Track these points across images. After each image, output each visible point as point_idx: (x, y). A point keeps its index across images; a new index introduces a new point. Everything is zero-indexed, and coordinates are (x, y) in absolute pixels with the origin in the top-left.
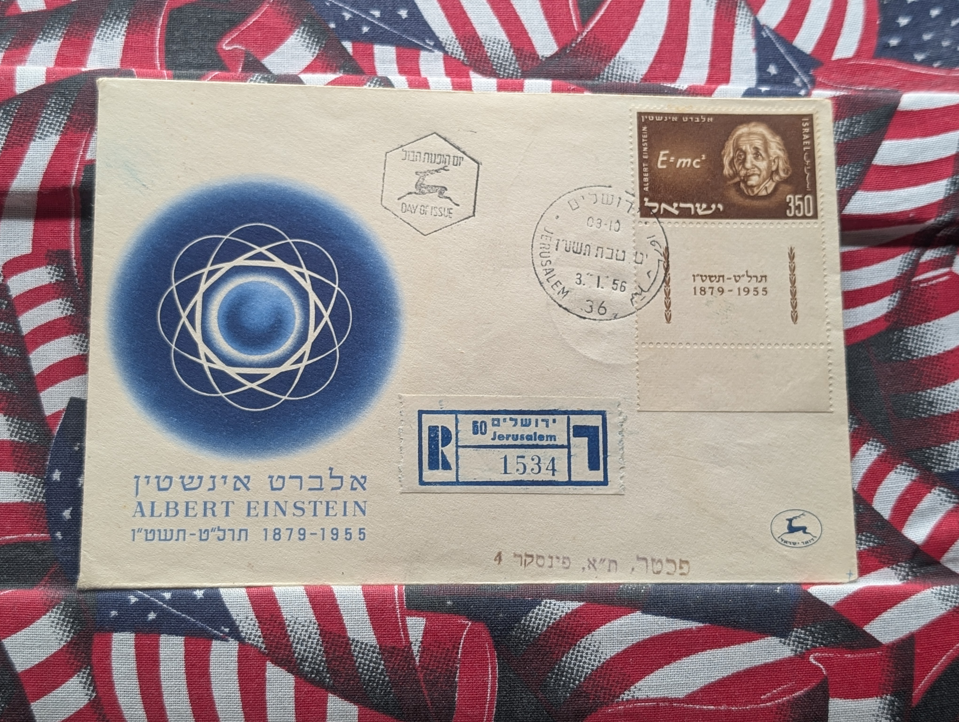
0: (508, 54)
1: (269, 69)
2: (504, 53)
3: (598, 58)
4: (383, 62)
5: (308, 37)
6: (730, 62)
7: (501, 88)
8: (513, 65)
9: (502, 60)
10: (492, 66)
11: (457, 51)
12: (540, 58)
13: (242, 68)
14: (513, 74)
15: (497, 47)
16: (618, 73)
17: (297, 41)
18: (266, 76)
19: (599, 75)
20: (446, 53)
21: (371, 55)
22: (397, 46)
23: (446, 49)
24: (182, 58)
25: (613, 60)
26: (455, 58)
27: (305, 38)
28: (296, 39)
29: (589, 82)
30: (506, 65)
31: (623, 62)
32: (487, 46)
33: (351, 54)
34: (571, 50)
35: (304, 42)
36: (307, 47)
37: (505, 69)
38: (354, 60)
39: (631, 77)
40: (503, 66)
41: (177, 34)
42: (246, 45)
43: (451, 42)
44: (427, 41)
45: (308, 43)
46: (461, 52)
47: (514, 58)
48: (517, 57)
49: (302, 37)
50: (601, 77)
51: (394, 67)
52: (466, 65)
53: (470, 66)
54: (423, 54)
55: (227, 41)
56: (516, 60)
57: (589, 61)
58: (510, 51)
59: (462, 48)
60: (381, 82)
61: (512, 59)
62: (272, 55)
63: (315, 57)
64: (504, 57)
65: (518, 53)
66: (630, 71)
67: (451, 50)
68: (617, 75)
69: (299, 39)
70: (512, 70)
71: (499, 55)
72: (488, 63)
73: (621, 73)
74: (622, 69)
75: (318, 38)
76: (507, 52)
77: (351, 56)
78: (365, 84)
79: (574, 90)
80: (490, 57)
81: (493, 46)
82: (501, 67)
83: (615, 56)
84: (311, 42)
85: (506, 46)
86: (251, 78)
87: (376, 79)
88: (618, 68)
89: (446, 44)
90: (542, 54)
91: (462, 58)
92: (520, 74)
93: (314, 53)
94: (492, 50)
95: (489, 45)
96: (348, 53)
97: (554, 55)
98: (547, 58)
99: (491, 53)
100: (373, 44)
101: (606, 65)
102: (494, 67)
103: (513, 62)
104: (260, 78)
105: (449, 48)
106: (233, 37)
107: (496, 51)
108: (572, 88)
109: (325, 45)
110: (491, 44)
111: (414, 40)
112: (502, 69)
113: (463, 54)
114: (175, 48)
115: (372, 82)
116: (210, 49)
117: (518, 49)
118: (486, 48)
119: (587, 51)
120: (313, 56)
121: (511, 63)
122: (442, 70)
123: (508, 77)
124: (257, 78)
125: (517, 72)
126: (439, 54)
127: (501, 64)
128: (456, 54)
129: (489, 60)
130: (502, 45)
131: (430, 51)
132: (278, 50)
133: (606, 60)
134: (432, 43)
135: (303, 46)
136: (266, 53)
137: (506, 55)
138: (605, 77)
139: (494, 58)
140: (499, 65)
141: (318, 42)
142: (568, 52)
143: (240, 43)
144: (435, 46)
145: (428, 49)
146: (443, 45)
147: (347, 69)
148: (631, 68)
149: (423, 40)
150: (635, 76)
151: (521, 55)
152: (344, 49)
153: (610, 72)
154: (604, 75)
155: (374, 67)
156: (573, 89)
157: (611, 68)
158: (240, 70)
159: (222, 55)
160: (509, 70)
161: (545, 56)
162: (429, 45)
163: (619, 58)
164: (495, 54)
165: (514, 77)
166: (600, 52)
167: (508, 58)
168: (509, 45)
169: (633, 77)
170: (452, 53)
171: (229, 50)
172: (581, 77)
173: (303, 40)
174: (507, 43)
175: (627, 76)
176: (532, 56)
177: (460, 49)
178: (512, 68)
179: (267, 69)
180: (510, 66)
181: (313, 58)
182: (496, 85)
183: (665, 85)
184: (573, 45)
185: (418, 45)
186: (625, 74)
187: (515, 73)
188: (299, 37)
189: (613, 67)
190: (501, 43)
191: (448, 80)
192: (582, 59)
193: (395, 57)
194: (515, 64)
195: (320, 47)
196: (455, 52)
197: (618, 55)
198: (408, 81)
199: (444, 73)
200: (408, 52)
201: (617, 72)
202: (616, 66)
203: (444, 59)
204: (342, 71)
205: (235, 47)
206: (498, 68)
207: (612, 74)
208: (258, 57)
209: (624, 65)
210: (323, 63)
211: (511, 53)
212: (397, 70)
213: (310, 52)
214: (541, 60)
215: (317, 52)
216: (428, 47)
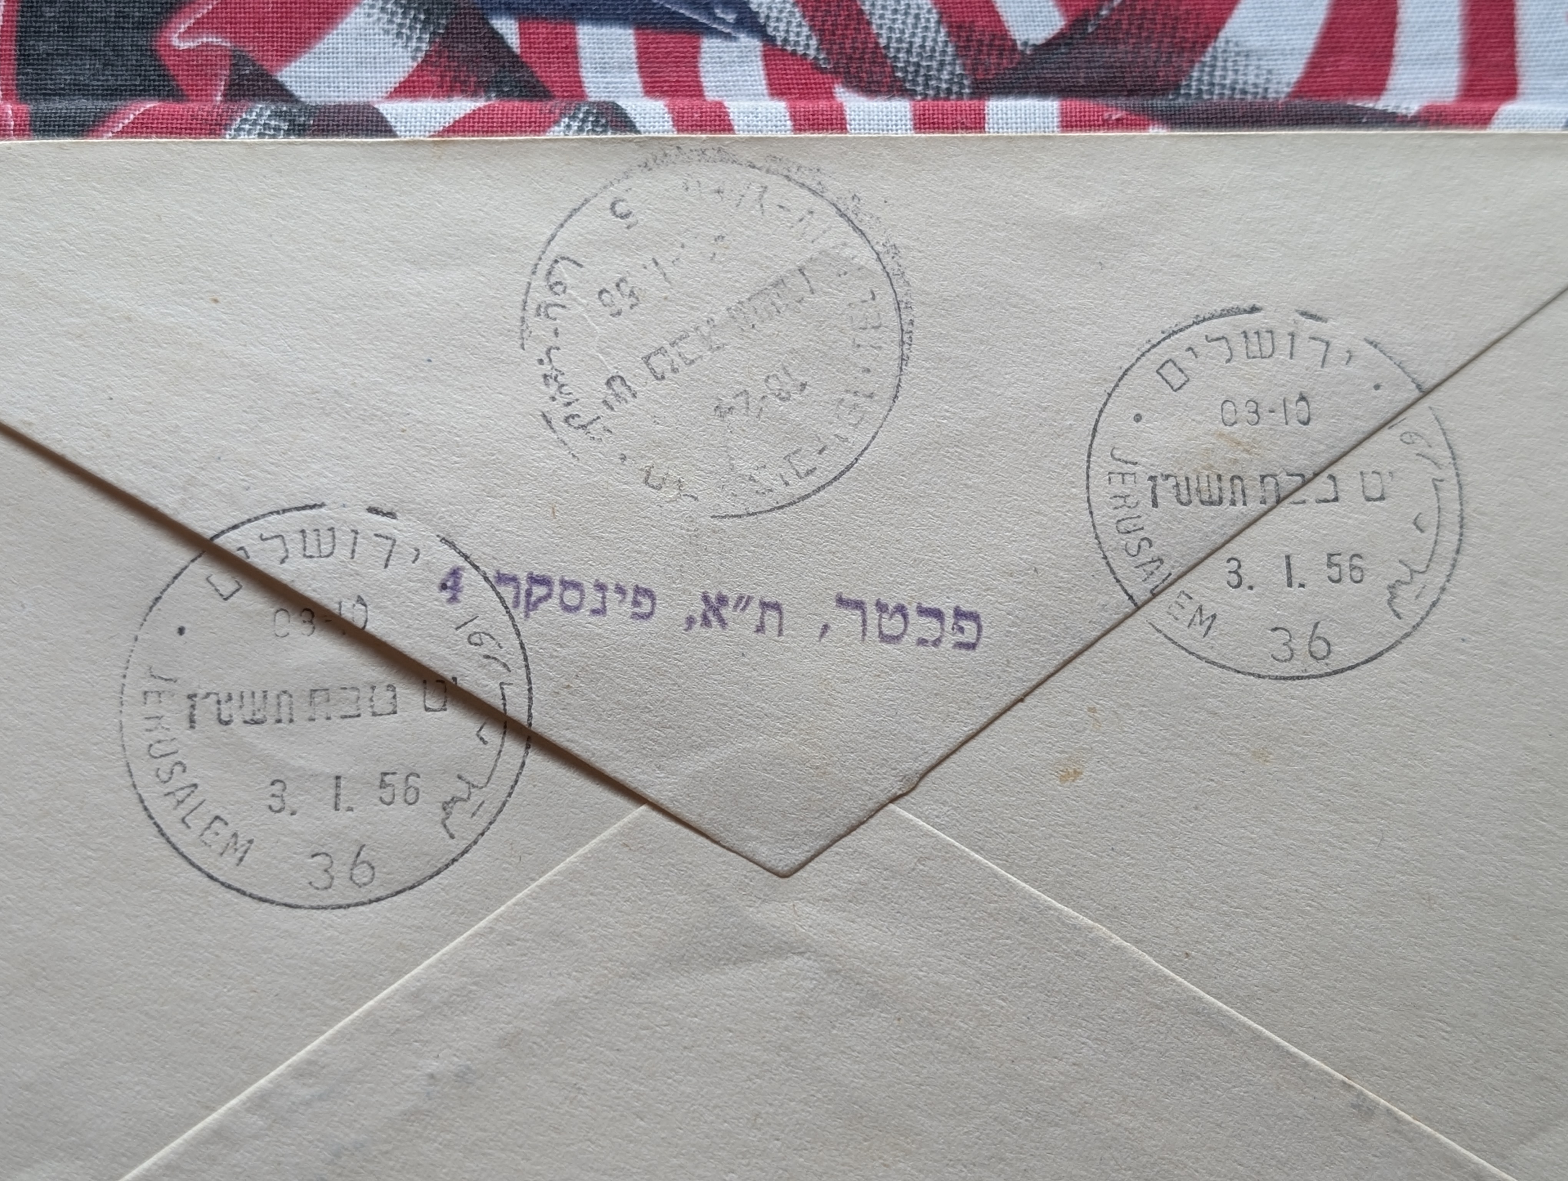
0: (935, 41)
1: (298, 94)
2: (924, 38)
3: (1173, 45)
4: (603, 68)
5: (400, 11)
6: (1514, 47)
7: (922, 123)
8: (949, 68)
9: (919, 55)
10: (893, 72)
11: (798, 34)
12: (1020, 48)
13: (224, 95)
14: (949, 91)
15: (904, 23)
16: (1228, 82)
17: (371, 20)
18: (284, 109)
19: (1178, 87)
20: (768, 40)
21: (571, 51)
22: (640, 26)
23: (770, 31)
24: (63, 74)
25: (1210, 49)
26: (794, 53)
27: (393, 14)
28: (369, 15)
29: (1159, 103)
30: (929, 68)
31: (1238, 54)
32: (876, 21)
33: (518, 51)
34: (1099, 27)
35: (390, 22)
36: (399, 35)
37: (928, 78)
38: (523, 65)
39: (1260, 90)
40: (922, 71)
41: (49, 12)
42: (235, 36)
43: (781, 12)
44: (719, 12)
45: (401, 25)
46: (809, 37)
47: (950, 49)
48: (957, 47)
49: (383, 9)
50: (1182, 92)
51: (634, 79)
52: (823, 71)
53: (835, 72)
54: (709, 46)
55: (183, 28)
56: (956, 56)
57: (1149, 51)
58: (937, 32)
59: (812, 28)
60: (598, 116)
61: (944, 53)
62: (305, 58)
63: (420, 60)
64: (922, 47)
65: (959, 36)
66: (1257, 76)
67: (782, 34)
68: (1223, 86)
69: (376, 16)
70: (946, 82)
71: (911, 43)
72: (883, 64)
73: (1235, 82)
74: (1236, 71)
75: (428, 12)
76: (931, 35)
77: (517, 57)
78: (557, 122)
79: (1119, 124)
80: (887, 47)
81: (894, 21)
82: (917, 72)
83: (1216, 37)
84: (408, 21)
85: (928, 20)
86: (244, 116)
87: (584, 109)
88: (1225, 68)
89: (768, 17)
90: (1024, 38)
91: (812, 52)
92: (967, 91)
93: (418, 49)
94: (891, 29)
95: (882, 17)
96: (509, 49)
97: (1054, 38)
98: (1036, 48)
99: (889, 38)
100: (573, 22)
101: (1193, 61)
102: (899, 74)
103: (948, 59)
104: (269, 113)
105: (776, 29)
106: (198, 16)
107: (902, 32)
108: (1114, 118)
109: (446, 28)
110: (888, 14)
111: (682, 11)
112: (920, 80)
113: (814, 42)
114: (42, 47)
115: (573, 117)
116: (139, 48)
117: (960, 27)
118: (874, 27)
119: (1140, 27)
120: (414, 58)
121: (942, 64)
122: (762, 85)
123: (936, 97)
124: (260, 115)
125: (961, 86)
126: (751, 44)
127: (918, 65)
128: (797, 43)
129: (886, 57)
130: (917, 17)
131: (727, 36)
132: (320, 46)
133: (1192, 49)
134: (731, 18)
135: (387, 32)
136: (288, 53)
137: (929, 43)
138: (1192, 92)
139: (898, 50)
140: (911, 69)
141: (426, 22)
142: (1090, 30)
143: (219, 31)
144: (739, 24)
145: (722, 32)
146: (762, 21)
147: (506, 89)
148: (1258, 67)
149: (708, 9)
150: (1272, 87)
151: (968, 41)
152: (497, 38)
153: (1206, 78)
154: (1189, 86)
155: (579, 84)
156: (1118, 120)
157: (1207, 69)
158: (219, 98)
159: (169, 61)
160: (939, 79)
161: (1031, 42)
162: (723, 21)
163: (1227, 42)
164: (900, 40)
165: (954, 97)
166: (1173, 28)
167: (933, 50)
168: (934, 17)
169: (1266, 90)
170: (786, 41)
171: (189, 50)
172: (1131, 93)
173: (386, 17)
174: (929, 11)
175: (1251, 89)
176: (997, 43)
177: (805, 31)
178: (945, 76)
179: (292, 95)
180: (939, 70)
181: (415, 64)
182: (909, 115)
183: (1359, 104)
184: (1104, 12)
185: (696, 22)
186: (1245, 83)
187: (955, 89)
188: (375, 11)
189: (1213, 66)
190: (913, 12)
191: (780, 107)
192: (1129, 48)
193: (634, 56)
194: (953, 64)
195: (433, 33)
196: (792, 38)
197: (1222, 34)
198: (672, 111)
199: (765, 92)
200: (668, 42)
201: (1224, 77)
202: (1220, 64)
203: (766, 56)
204: (493, 95)
205: (205, 40)
206: (910, 77)
207: (1212, 84)
208: (266, 65)
209: (1241, 59)
210: (441, 76)
211: (942, 37)
212: (639, 87)
213: (407, 47)
214: (1022, 53)
215: (424, 46)
216: (721, 28)
